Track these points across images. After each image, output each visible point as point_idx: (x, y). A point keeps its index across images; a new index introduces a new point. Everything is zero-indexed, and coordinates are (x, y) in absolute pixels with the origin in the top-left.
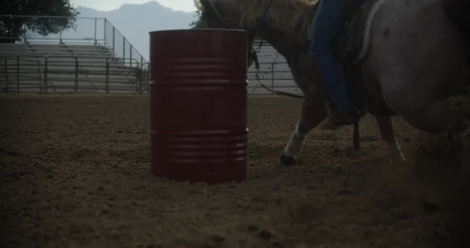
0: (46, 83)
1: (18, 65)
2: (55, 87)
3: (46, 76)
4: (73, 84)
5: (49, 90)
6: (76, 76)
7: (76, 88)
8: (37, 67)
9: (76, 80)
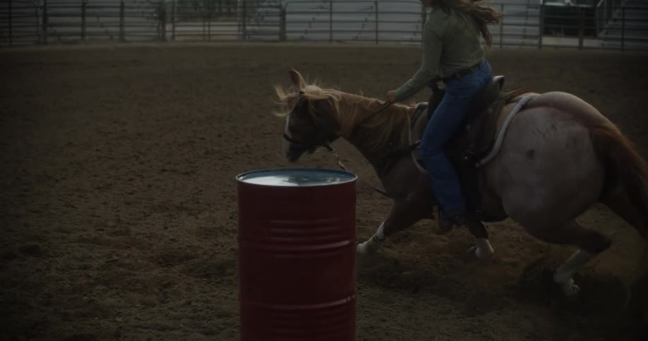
0: (44, 29)
1: (10, 8)
2: (59, 35)
3: (45, 21)
4: (79, 29)
5: (49, 39)
6: (83, 20)
7: (83, 34)
8: (33, 10)
9: (83, 25)
